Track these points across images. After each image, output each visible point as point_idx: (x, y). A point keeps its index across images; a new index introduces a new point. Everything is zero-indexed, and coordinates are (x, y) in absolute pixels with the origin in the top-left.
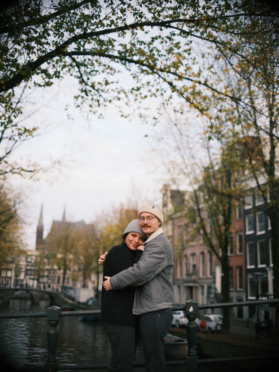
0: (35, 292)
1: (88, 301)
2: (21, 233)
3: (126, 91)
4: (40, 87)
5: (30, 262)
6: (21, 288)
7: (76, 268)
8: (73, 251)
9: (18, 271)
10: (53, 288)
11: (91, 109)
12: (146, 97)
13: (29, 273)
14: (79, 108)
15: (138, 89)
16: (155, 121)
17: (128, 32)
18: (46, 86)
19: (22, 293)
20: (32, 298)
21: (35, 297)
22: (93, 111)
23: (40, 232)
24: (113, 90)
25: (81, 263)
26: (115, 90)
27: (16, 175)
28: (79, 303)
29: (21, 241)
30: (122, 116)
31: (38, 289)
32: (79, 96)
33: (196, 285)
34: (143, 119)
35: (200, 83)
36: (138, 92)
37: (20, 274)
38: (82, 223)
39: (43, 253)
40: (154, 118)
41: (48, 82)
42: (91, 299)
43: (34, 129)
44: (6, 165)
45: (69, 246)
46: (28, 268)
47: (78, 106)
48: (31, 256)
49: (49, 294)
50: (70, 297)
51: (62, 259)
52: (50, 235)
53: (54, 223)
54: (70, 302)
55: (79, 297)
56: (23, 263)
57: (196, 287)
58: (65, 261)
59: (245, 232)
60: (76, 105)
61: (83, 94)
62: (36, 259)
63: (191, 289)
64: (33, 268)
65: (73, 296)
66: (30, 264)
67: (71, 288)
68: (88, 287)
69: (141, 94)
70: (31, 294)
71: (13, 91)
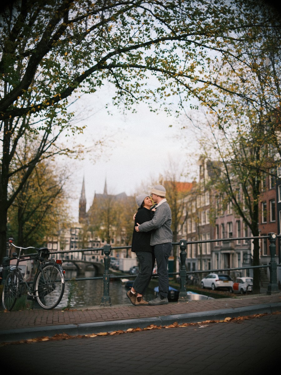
0: (80, 263)
1: (131, 269)
2: (67, 207)
3: (153, 91)
4: (86, 94)
5: (75, 235)
6: (67, 259)
7: (119, 239)
8: (115, 223)
9: (63, 244)
10: (97, 260)
11: (126, 106)
12: (169, 95)
13: (74, 245)
14: (116, 106)
15: (163, 89)
16: (177, 114)
17: (153, 46)
18: (91, 93)
19: (68, 265)
20: (78, 269)
21: (81, 268)
22: (128, 107)
23: (82, 206)
24: (143, 91)
25: (124, 235)
26: (144, 91)
27: (63, 155)
28: (123, 272)
29: (67, 214)
30: (151, 111)
31: (83, 260)
32: (116, 97)
33: (233, 251)
34: (168, 112)
35: (210, 83)
36: (163, 92)
37: (65, 247)
38: (124, 195)
39: (87, 225)
40: (177, 112)
41: (92, 89)
42: (134, 267)
43: (84, 127)
44: (54, 147)
45: (111, 218)
46: (73, 240)
47: (116, 104)
48: (76, 228)
49: (94, 265)
50: (114, 267)
51: (105, 231)
52: (93, 208)
53: (96, 195)
54: (114, 271)
55: (123, 266)
56: (68, 236)
57: (233, 254)
58: (108, 233)
59: (278, 200)
60: (114, 103)
61: (119, 95)
62: (80, 232)
63: (228, 255)
64: (77, 240)
65: (117, 265)
66: (74, 237)
67: (114, 259)
68: (131, 257)
69: (165, 93)
70: (76, 265)
71: (66, 99)
